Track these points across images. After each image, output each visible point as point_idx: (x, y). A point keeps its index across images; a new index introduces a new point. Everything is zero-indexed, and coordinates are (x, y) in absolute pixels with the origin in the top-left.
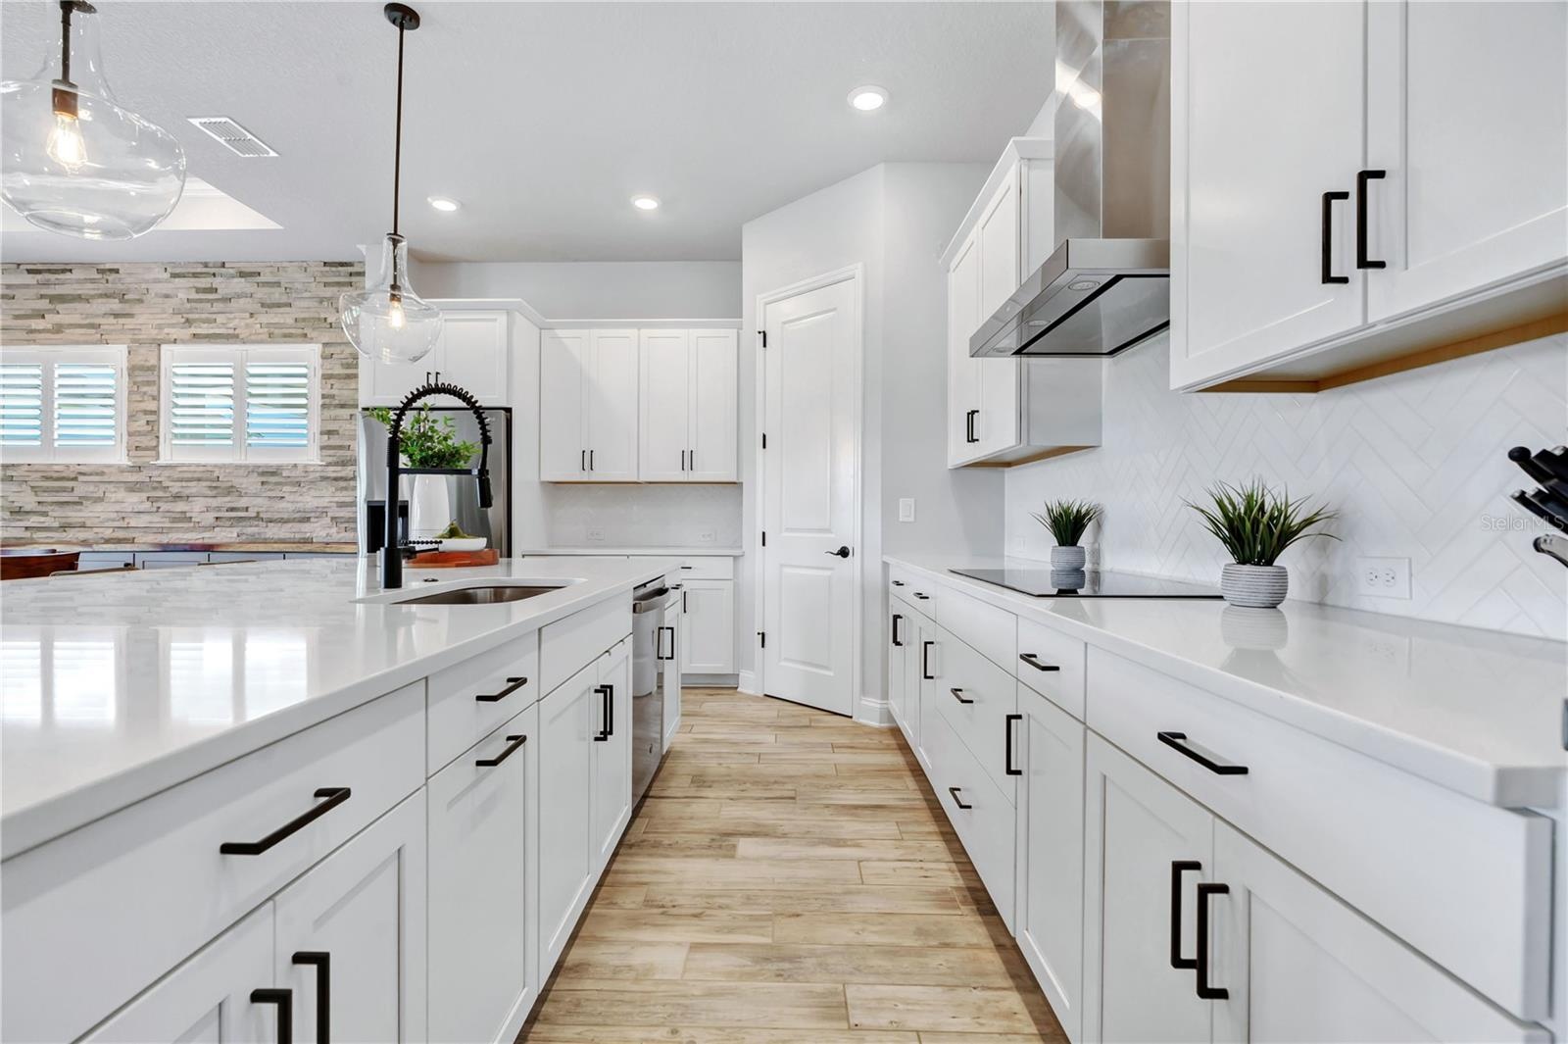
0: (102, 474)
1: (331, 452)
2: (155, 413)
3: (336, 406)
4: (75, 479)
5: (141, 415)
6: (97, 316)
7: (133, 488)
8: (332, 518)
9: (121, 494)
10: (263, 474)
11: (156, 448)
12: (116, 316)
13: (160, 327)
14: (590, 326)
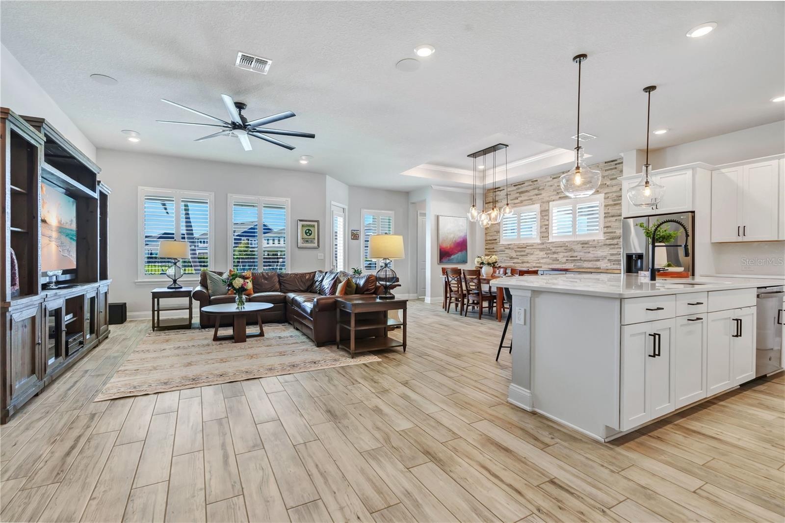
0: (533, 246)
1: (608, 234)
2: (547, 225)
3: (610, 217)
4: (526, 248)
5: (544, 226)
6: (532, 196)
7: (542, 250)
8: (608, 260)
9: (538, 252)
10: (583, 244)
11: (548, 237)
12: (537, 195)
13: (549, 197)
14: (743, 164)
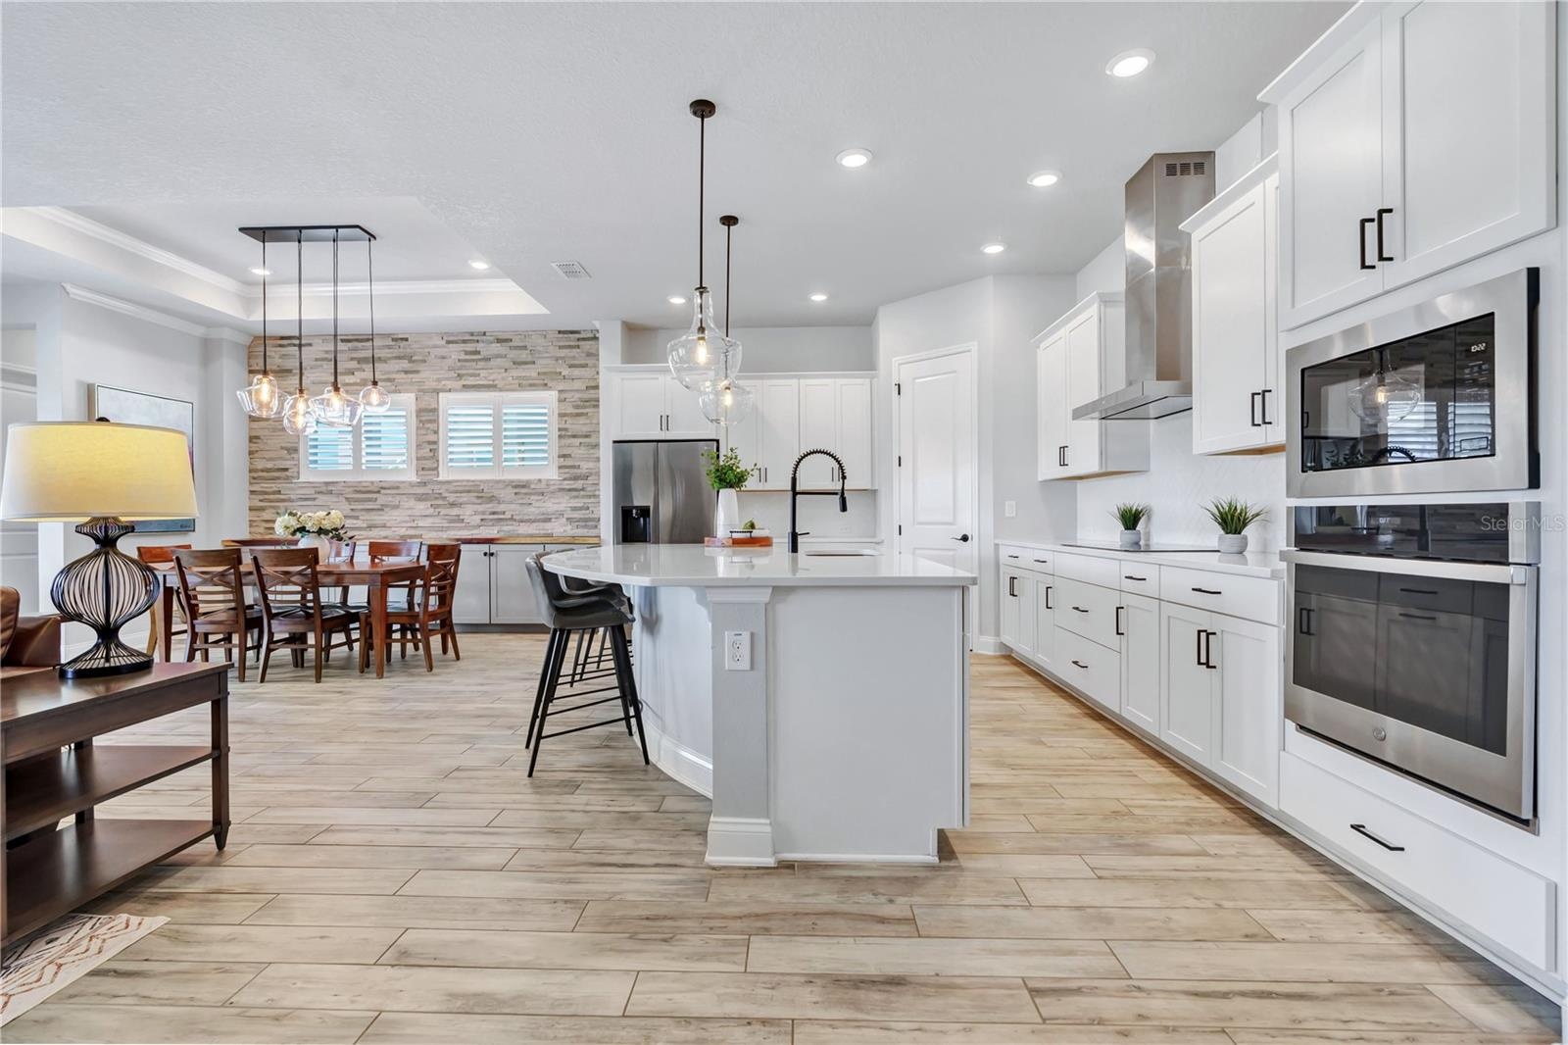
0: (398, 488)
1: (567, 470)
2: (435, 443)
3: (570, 436)
4: (379, 492)
5: (425, 445)
6: (393, 372)
7: (421, 498)
8: (568, 519)
9: (412, 503)
10: (516, 487)
11: (436, 469)
12: (406, 372)
13: (439, 380)
14: (762, 378)
